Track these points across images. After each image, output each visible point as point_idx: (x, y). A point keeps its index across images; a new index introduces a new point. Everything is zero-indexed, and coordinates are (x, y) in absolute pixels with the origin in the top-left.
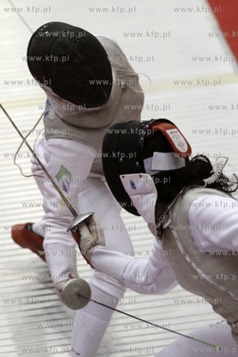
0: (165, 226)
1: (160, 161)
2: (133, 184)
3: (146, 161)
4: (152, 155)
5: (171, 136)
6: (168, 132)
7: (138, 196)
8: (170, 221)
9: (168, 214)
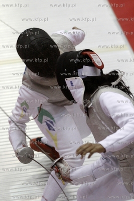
0: (89, 106)
1: (87, 71)
2: (72, 83)
3: (79, 71)
4: (82, 68)
5: (93, 57)
6: (92, 55)
7: (75, 90)
8: (91, 104)
9: (90, 100)
